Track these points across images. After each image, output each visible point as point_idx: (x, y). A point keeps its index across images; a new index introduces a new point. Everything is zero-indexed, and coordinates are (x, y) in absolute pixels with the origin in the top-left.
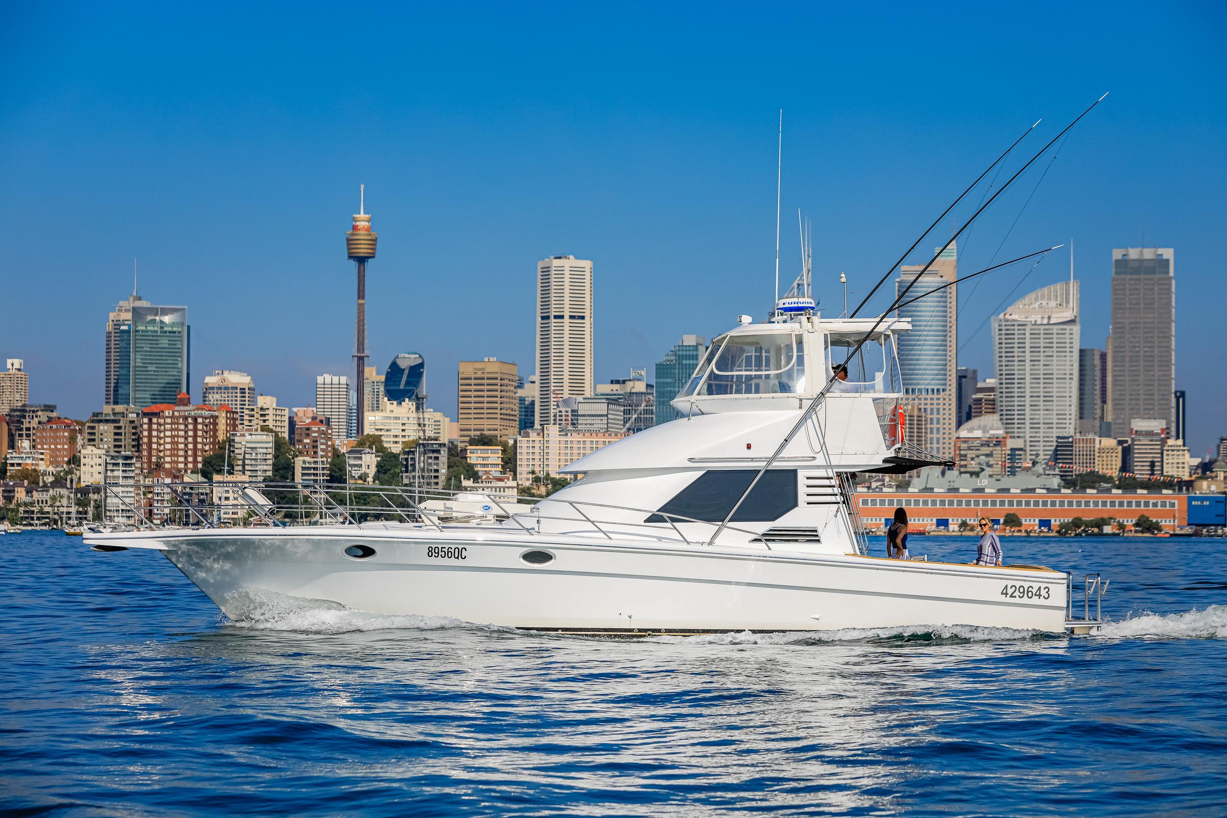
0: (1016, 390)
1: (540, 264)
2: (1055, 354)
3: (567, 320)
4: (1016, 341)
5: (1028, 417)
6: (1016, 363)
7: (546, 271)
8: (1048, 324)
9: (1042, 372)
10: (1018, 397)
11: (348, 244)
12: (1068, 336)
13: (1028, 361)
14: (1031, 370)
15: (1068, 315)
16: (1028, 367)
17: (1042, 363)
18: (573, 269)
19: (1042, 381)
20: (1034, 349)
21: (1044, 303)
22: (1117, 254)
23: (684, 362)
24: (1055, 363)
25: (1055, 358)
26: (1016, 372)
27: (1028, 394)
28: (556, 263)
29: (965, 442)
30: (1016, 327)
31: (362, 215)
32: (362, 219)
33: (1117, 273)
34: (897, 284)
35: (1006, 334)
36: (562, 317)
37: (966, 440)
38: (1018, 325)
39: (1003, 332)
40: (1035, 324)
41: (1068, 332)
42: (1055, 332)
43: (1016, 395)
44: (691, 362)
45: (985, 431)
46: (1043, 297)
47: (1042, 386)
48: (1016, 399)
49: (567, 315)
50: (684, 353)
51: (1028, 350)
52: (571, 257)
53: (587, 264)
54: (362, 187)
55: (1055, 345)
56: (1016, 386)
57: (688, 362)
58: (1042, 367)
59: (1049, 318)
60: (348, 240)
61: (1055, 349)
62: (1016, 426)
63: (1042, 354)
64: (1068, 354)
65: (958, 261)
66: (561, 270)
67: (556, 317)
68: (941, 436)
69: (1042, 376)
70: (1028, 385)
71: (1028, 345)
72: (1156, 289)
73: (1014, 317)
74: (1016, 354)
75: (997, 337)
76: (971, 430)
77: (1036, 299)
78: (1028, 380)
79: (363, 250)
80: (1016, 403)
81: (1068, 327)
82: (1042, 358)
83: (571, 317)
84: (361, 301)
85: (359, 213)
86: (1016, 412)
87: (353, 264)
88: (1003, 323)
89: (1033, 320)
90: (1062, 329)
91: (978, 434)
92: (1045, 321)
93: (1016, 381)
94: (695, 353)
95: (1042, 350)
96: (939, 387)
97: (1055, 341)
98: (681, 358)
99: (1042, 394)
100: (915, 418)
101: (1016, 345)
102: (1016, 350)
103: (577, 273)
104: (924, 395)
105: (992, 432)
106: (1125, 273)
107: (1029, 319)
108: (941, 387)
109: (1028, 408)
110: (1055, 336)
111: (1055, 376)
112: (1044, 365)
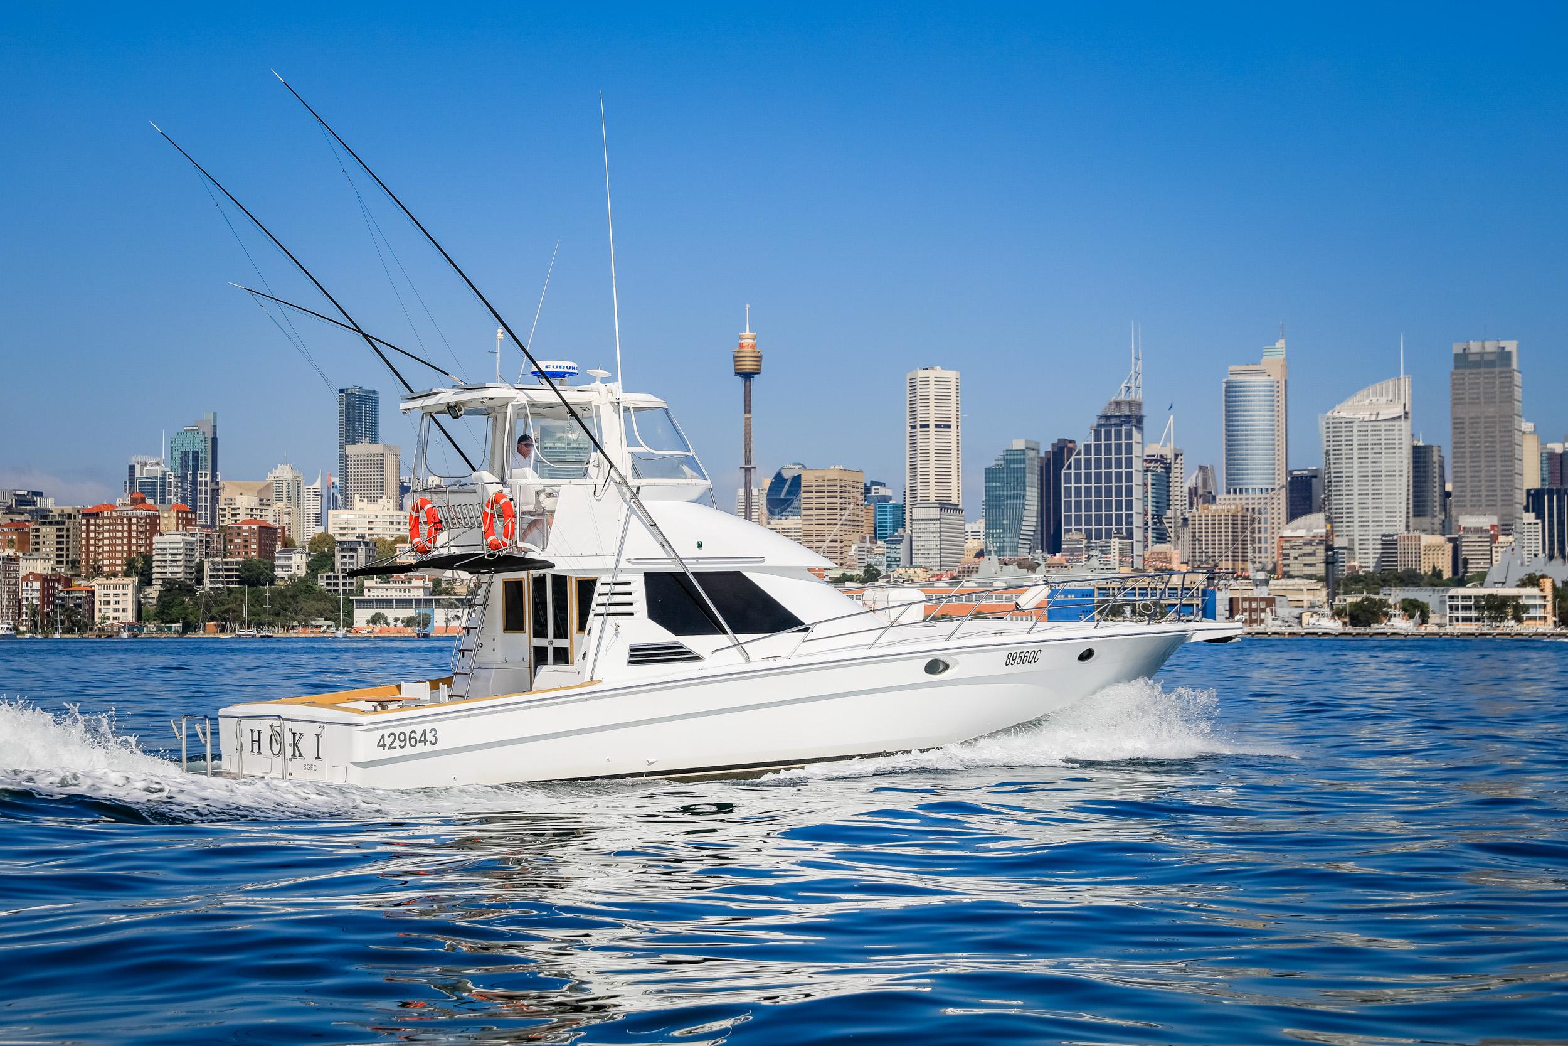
0: (1344, 488)
1: (909, 376)
2: (1383, 451)
3: (932, 428)
4: (1344, 438)
5: (1356, 515)
6: (1344, 461)
7: (913, 382)
8: (1376, 421)
9: (1370, 469)
10: (1347, 495)
11: (735, 361)
12: (1396, 432)
13: (1355, 459)
14: (1359, 467)
15: (1398, 411)
16: (1356, 464)
17: (1370, 460)
18: (938, 380)
19: (1370, 478)
20: (1362, 446)
21: (1374, 400)
22: (1457, 349)
23: (1012, 466)
24: (1383, 460)
25: (1383, 455)
26: (1344, 470)
27: (1356, 492)
28: (922, 374)
29: (1287, 541)
30: (1343, 425)
31: (748, 333)
32: (748, 336)
33: (1456, 367)
34: (1224, 385)
35: (1334, 432)
36: (927, 426)
37: (1288, 540)
38: (1346, 422)
39: (1331, 430)
40: (1363, 421)
41: (1396, 428)
42: (1383, 428)
43: (1344, 493)
44: (1019, 466)
45: (1309, 530)
46: (1375, 394)
47: (1370, 483)
48: (1345, 497)
49: (932, 424)
50: (1012, 457)
51: (1355, 447)
52: (939, 368)
53: (952, 375)
54: (748, 306)
55: (1383, 442)
56: (1344, 483)
57: (1015, 466)
58: (1370, 465)
59: (1378, 414)
60: (735, 357)
61: (1383, 446)
62: (1345, 524)
63: (1369, 451)
64: (1397, 450)
65: (1286, 359)
66: (926, 381)
67: (922, 426)
68: (1268, 535)
69: (1370, 474)
70: (1356, 483)
71: (1355, 442)
72: (1497, 383)
73: (1342, 414)
74: (1343, 452)
75: (1325, 435)
76: (1294, 530)
77: (1368, 396)
78: (1356, 478)
79: (748, 367)
80: (1345, 502)
81: (1396, 423)
82: (1369, 456)
83: (937, 426)
84: (748, 415)
85: (745, 331)
86: (1345, 511)
87: (740, 380)
88: (1331, 421)
89: (1361, 417)
90: (1390, 426)
91: (1301, 533)
92: (1373, 418)
93: (1344, 479)
94: (1022, 457)
95: (1370, 447)
96: (1267, 487)
97: (1383, 437)
98: (1008, 462)
99: (1370, 492)
100: (1239, 518)
101: (1344, 443)
102: (1344, 447)
103: (943, 383)
104: (1258, 495)
105: (1316, 531)
106: (1465, 367)
107: (1357, 416)
108: (1270, 487)
109: (1356, 506)
110: (1383, 433)
111: (1383, 474)
112: (1373, 462)
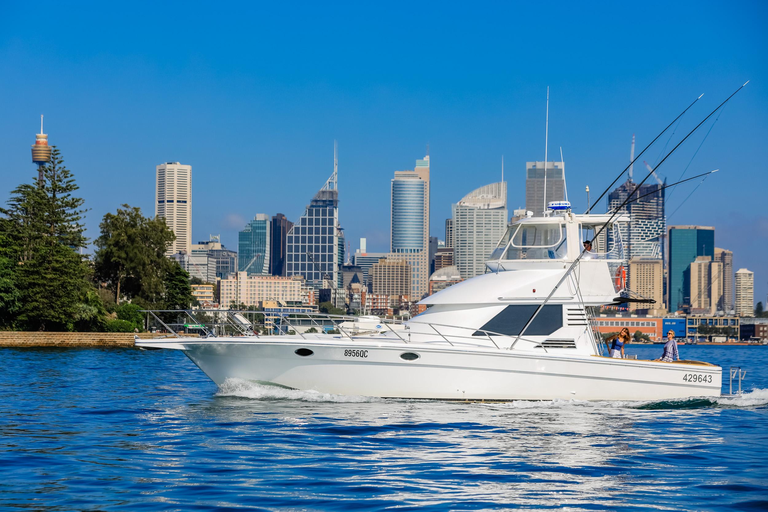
0: (467, 250)
1: (158, 168)
2: (492, 228)
3: (175, 203)
4: (468, 219)
5: (475, 267)
6: (468, 233)
7: (162, 172)
8: (488, 209)
9: (484, 239)
10: (469, 255)
11: (33, 153)
12: (500, 217)
13: (475, 232)
14: (477, 238)
15: (501, 202)
16: (475, 236)
17: (484, 234)
18: (180, 171)
19: (484, 245)
20: (479, 225)
21: (485, 196)
22: (529, 165)
23: (257, 231)
24: (492, 233)
25: (492, 231)
26: (467, 239)
27: (475, 253)
28: (169, 167)
29: (436, 283)
30: (468, 211)
31: (42, 135)
32: (42, 137)
33: (529, 177)
34: (392, 183)
35: (461, 215)
36: (172, 201)
37: (436, 282)
38: (469, 210)
39: (459, 214)
40: (480, 209)
41: (500, 214)
42: (492, 214)
43: (467, 253)
44: (262, 231)
45: (448, 276)
46: (484, 192)
47: (484, 248)
48: (467, 256)
49: (175, 200)
50: (257, 225)
51: (475, 225)
52: (178, 163)
53: (188, 168)
54: (42, 116)
55: (492, 222)
56: (467, 248)
57: (259, 231)
58: (484, 236)
59: (488, 205)
60: (33, 150)
61: (492, 225)
62: (467, 273)
63: (484, 228)
64: (500, 228)
65: (430, 168)
66: (172, 172)
67: (168, 201)
68: (419, 279)
69: (484, 242)
70: (475, 248)
71: (475, 222)
72: (554, 188)
73: (466, 204)
74: (467, 228)
75: (456, 217)
76: (439, 276)
77: (480, 193)
78: (475, 244)
79: (42, 157)
80: (467, 259)
81: (500, 211)
82: (484, 231)
83: (178, 202)
85: (40, 133)
86: (467, 265)
87: (36, 166)
88: (460, 208)
89: (478, 206)
90: (496, 212)
91: (444, 278)
92: (486, 207)
93: (467, 245)
94: (264, 225)
95: (484, 225)
96: (418, 248)
97: (492, 220)
98: (255, 228)
99: (484, 253)
100: (404, 268)
101: (468, 222)
102: (467, 225)
103: (182, 173)
104: (409, 253)
105: (452, 277)
106: (535, 177)
107: (476, 206)
108: (420, 248)
109: (475, 262)
110: (492, 217)
111: (492, 242)
112: (485, 235)
